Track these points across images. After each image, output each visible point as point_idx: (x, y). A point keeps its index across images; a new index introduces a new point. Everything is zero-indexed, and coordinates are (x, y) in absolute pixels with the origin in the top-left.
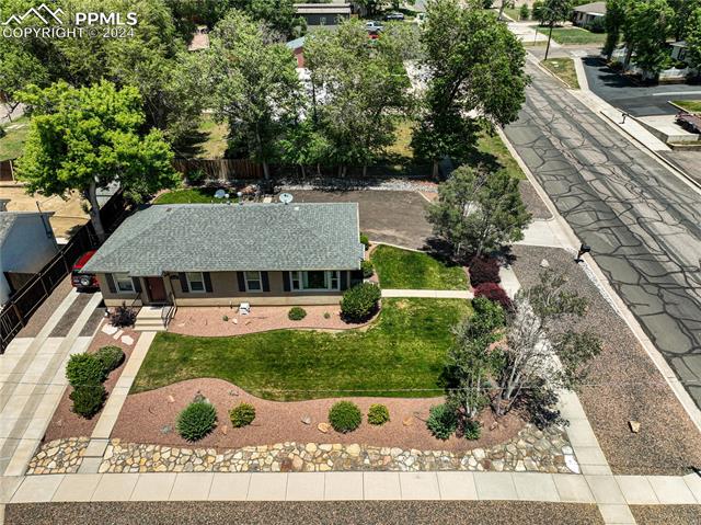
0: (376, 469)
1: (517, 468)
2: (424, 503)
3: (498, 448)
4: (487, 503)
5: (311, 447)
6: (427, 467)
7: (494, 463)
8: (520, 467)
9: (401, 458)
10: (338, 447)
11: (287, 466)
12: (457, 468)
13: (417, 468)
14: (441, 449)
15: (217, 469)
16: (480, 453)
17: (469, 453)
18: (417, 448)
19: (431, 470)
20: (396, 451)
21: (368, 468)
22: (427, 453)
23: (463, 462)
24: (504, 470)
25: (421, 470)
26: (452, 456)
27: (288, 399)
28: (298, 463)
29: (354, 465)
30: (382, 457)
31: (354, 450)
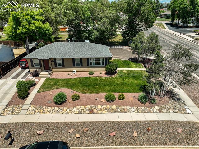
0: (122, 112)
1: (171, 112)
2: (140, 122)
3: (163, 106)
4: (163, 121)
5: (99, 106)
6: (140, 111)
7: (163, 110)
8: (171, 111)
9: (130, 109)
10: (108, 106)
11: (91, 112)
12: (150, 112)
13: (136, 112)
14: (144, 107)
15: (67, 113)
16: (157, 108)
17: (153, 107)
18: (136, 106)
19: (141, 112)
20: (128, 107)
21: (119, 112)
22: (139, 108)
23: (152, 110)
24: (166, 112)
25: (138, 112)
26: (148, 108)
27: (90, 93)
28: (95, 111)
29: (115, 111)
30: (124, 109)
31: (114, 107)
